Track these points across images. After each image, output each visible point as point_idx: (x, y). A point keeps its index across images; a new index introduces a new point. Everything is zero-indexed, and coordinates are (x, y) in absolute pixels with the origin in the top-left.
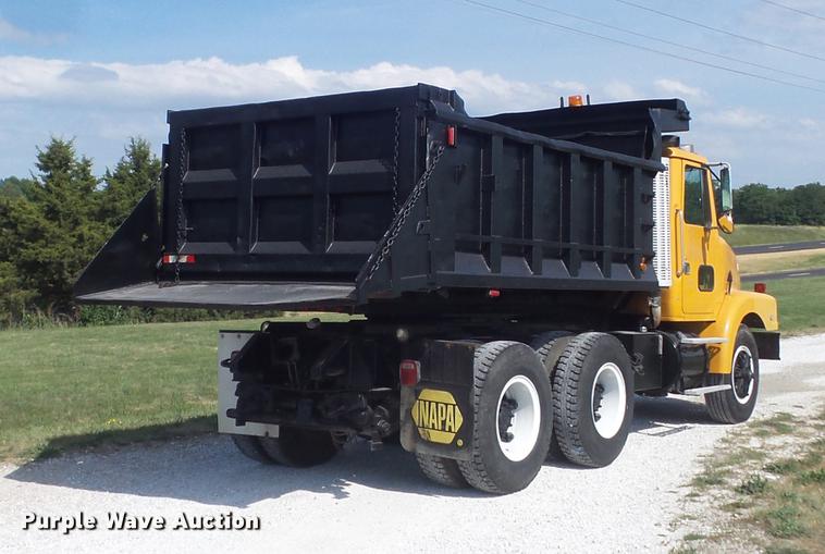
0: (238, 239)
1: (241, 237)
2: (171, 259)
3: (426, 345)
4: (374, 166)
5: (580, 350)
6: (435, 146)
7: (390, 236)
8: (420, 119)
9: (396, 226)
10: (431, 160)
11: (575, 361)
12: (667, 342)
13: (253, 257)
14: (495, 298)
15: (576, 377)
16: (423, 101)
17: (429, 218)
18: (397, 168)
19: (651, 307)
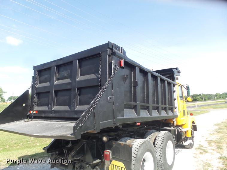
0: (49, 105)
1: (50, 105)
2: (32, 112)
3: (114, 143)
4: (93, 76)
5: (162, 138)
6: (115, 66)
7: (94, 102)
8: (109, 56)
9: (97, 98)
10: (114, 72)
11: (161, 142)
12: (178, 130)
13: (53, 112)
14: (139, 126)
15: (162, 147)
16: (110, 48)
17: (113, 95)
18: (101, 76)
19: (173, 121)
